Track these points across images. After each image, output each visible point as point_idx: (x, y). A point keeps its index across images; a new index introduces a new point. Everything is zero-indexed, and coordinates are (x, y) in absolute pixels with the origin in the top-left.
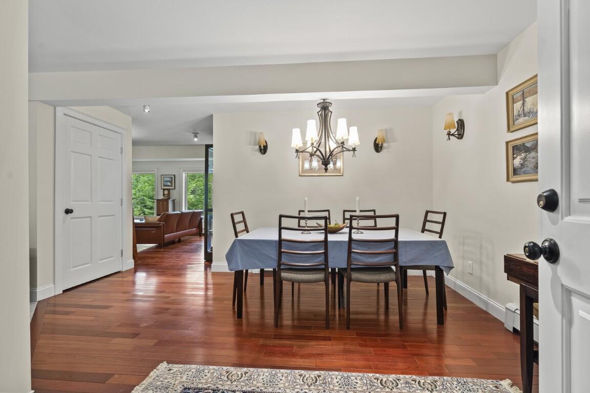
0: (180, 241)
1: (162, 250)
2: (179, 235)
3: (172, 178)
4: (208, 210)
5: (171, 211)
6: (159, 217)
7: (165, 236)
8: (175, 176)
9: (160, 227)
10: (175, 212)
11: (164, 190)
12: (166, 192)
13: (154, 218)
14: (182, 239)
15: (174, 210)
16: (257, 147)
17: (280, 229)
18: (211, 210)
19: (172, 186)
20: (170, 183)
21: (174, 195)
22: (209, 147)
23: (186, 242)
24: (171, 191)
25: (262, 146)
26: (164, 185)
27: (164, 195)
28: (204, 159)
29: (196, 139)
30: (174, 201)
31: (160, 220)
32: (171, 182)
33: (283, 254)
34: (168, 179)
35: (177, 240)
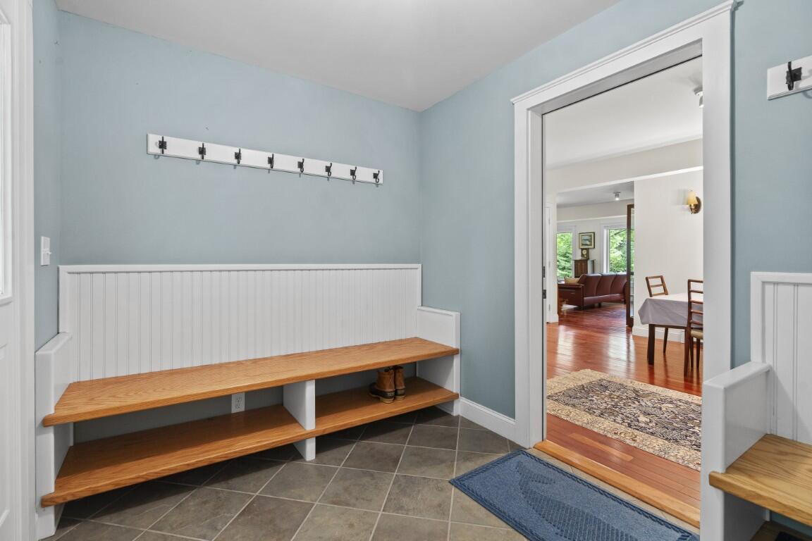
0: (600, 306)
1: (582, 312)
2: (599, 299)
3: (591, 236)
4: (630, 273)
5: (590, 273)
6: (578, 279)
7: (585, 298)
8: (594, 233)
9: (580, 289)
10: (595, 275)
11: (582, 249)
12: (585, 252)
13: (573, 279)
14: (603, 304)
15: (593, 272)
16: (688, 206)
17: (690, 292)
18: (633, 274)
19: (591, 245)
20: (588, 242)
21: (594, 255)
22: (630, 207)
23: (607, 309)
24: (590, 250)
25: (692, 205)
26: (583, 245)
27: (582, 255)
28: (626, 216)
29: (617, 199)
30: (593, 262)
31: (579, 282)
32: (590, 241)
33: (693, 314)
34: (587, 237)
35: (597, 305)
